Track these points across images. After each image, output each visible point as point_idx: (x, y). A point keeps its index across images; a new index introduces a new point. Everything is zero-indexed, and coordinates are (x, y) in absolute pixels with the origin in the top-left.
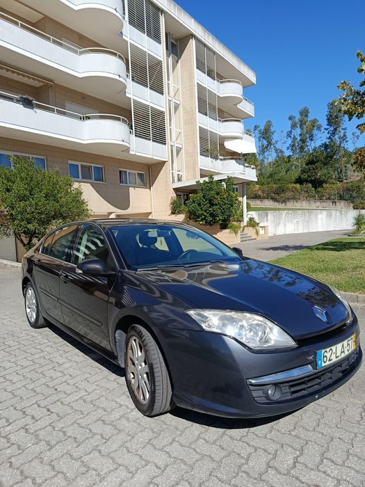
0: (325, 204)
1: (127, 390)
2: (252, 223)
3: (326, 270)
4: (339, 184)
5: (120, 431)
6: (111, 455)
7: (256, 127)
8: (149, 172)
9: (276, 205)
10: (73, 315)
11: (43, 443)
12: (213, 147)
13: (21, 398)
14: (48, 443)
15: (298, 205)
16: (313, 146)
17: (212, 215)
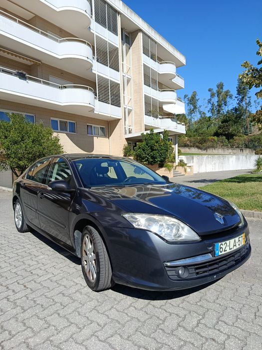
0: (235, 151)
1: (82, 273)
2: (182, 164)
3: (232, 195)
4: (246, 137)
5: (74, 301)
6: (67, 316)
7: (185, 96)
8: (108, 126)
9: (200, 151)
10: (48, 223)
11: (19, 308)
12: (154, 109)
13: (6, 278)
14: (22, 308)
15: (215, 151)
16: (227, 109)
17: (153, 157)
